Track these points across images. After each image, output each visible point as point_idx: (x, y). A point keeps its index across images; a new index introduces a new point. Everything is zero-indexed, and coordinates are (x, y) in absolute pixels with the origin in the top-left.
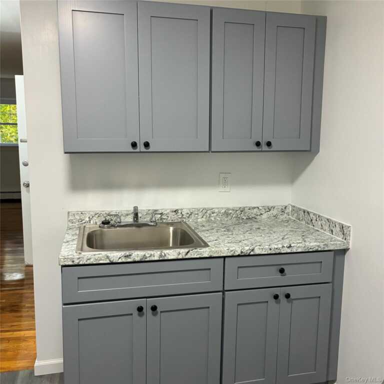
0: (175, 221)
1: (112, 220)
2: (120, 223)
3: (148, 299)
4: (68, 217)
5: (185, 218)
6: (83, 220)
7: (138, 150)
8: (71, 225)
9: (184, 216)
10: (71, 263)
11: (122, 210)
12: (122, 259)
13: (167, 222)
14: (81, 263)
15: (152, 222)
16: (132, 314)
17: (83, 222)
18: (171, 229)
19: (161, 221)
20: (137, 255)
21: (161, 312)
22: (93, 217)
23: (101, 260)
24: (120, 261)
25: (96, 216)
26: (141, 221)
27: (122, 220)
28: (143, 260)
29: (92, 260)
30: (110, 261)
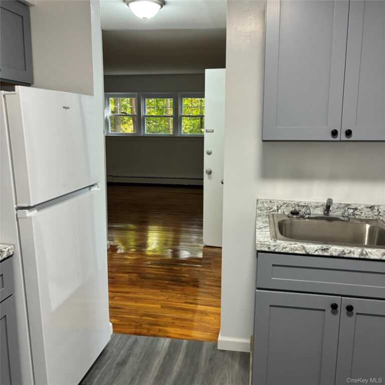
0: (371, 218)
1: (300, 211)
2: (309, 214)
3: (343, 298)
4: (257, 204)
5: (382, 216)
6: (272, 208)
7: (338, 139)
8: (260, 212)
9: (381, 214)
10: (267, 249)
11: (311, 202)
12: (318, 252)
13: (360, 218)
14: (277, 250)
15: (343, 216)
16: (324, 310)
17: (272, 210)
18: (368, 226)
19: (353, 217)
20: (335, 250)
21: (357, 314)
22: (281, 206)
23: (297, 250)
24: (316, 253)
25: (285, 206)
26: (332, 214)
27: (312, 212)
28: (341, 256)
29: (288, 249)
30: (306, 252)
